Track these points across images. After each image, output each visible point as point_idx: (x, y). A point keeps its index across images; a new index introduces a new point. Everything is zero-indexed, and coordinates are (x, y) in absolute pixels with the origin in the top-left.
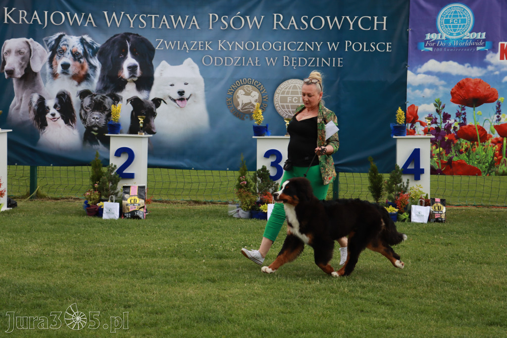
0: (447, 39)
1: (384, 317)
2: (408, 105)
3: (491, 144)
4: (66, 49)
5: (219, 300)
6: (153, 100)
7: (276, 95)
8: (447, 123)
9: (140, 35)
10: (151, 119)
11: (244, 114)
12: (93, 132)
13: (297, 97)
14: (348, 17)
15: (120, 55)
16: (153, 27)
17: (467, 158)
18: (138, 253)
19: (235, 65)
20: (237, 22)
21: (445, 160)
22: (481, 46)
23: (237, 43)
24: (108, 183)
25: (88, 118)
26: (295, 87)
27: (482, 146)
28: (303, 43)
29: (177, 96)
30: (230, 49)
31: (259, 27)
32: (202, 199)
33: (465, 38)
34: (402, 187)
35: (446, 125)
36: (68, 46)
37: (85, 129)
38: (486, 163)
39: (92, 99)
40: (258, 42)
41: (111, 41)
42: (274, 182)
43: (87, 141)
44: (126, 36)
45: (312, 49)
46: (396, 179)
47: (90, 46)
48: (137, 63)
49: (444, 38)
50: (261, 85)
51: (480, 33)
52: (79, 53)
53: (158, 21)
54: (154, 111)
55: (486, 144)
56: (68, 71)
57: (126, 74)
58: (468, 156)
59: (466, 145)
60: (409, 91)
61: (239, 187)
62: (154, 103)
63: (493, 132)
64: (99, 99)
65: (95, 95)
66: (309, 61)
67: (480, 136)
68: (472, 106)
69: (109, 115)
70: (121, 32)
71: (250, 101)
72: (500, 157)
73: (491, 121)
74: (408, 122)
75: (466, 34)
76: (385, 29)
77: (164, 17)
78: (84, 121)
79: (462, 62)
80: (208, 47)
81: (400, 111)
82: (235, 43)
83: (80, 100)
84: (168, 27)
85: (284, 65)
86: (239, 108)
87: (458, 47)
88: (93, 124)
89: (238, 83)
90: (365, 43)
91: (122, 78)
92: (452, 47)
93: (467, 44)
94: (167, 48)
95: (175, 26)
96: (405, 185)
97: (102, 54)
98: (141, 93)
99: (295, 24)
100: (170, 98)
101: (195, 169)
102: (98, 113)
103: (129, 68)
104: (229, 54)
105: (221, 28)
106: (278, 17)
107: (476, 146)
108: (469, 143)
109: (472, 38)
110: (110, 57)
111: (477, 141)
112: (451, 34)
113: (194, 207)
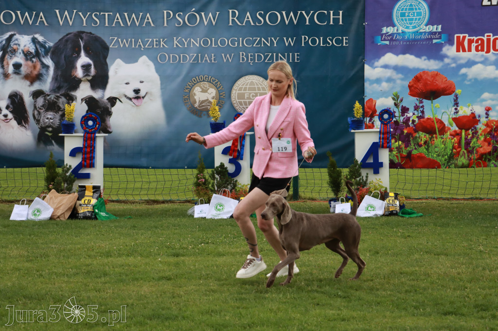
0: (403, 32)
1: (340, 309)
2: (366, 99)
3: (450, 137)
4: (18, 49)
5: (174, 297)
6: (108, 99)
7: (233, 92)
8: (405, 116)
9: (93, 33)
10: (106, 119)
11: (201, 111)
12: (47, 133)
13: (255, 93)
14: (304, 12)
15: (73, 54)
16: (107, 25)
17: (426, 152)
18: (92, 253)
19: (191, 62)
20: (192, 18)
21: (404, 154)
22: (437, 39)
23: (192, 40)
24: (63, 184)
25: (42, 118)
26: (252, 83)
27: (440, 139)
28: (259, 38)
29: (132, 94)
30: (186, 46)
31: (214, 23)
32: (160, 198)
33: (421, 31)
34: (361, 181)
35: (404, 118)
36: (19, 45)
37: (39, 130)
38: (445, 155)
39: (45, 99)
40: (213, 39)
41: (64, 39)
42: (233, 179)
43: (41, 142)
44: (79, 34)
45: (269, 45)
46: (355, 173)
47: (42, 45)
48: (91, 62)
49: (400, 31)
50: (218, 82)
51: (435, 26)
52: (31, 53)
53: (111, 19)
54: (110, 110)
55: (445, 137)
56: (20, 71)
57: (79, 73)
58: (427, 149)
59: (425, 138)
60: (367, 85)
61: (197, 185)
62: (109, 102)
63: (451, 125)
64: (52, 98)
65: (48, 95)
66: (266, 57)
67: (438, 129)
68: (429, 99)
69: (63, 115)
70: (75, 30)
71: (206, 98)
72: (459, 149)
73: (449, 113)
74: (367, 116)
75: (421, 27)
76: (341, 23)
77: (118, 15)
78: (38, 121)
79: (418, 56)
80: (163, 45)
81: (357, 105)
82: (190, 40)
83: (33, 100)
84: (122, 25)
85: (241, 61)
86: (196, 105)
87: (414, 40)
88: (47, 124)
89: (194, 80)
90: (321, 38)
91: (76, 77)
92: (408, 40)
93: (423, 37)
94: (122, 46)
95: (129, 24)
96: (364, 179)
97: (55, 53)
98: (95, 92)
99: (250, 19)
100: (126, 96)
101: (152, 168)
102: (52, 113)
103: (83, 66)
104: (185, 51)
105: (176, 25)
106: (234, 13)
107: (435, 139)
108: (427, 136)
109: (428, 31)
110: (63, 56)
111: (436, 134)
112: (407, 28)
113: (153, 206)
